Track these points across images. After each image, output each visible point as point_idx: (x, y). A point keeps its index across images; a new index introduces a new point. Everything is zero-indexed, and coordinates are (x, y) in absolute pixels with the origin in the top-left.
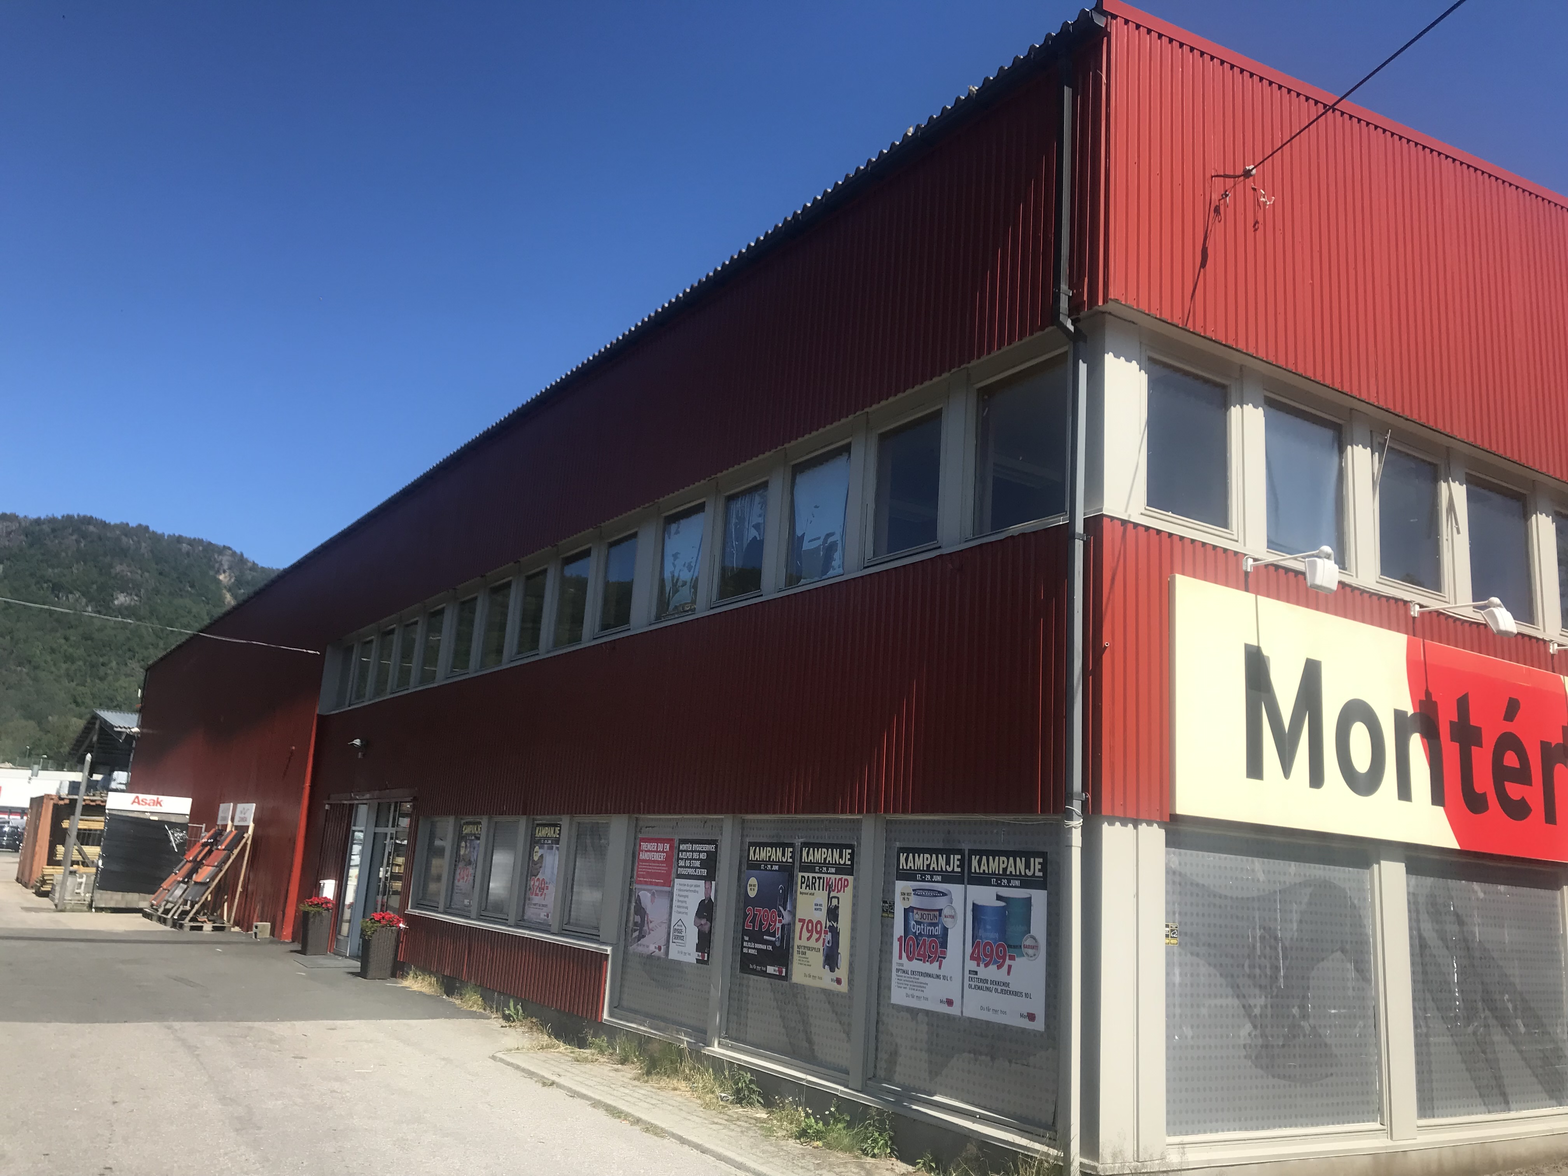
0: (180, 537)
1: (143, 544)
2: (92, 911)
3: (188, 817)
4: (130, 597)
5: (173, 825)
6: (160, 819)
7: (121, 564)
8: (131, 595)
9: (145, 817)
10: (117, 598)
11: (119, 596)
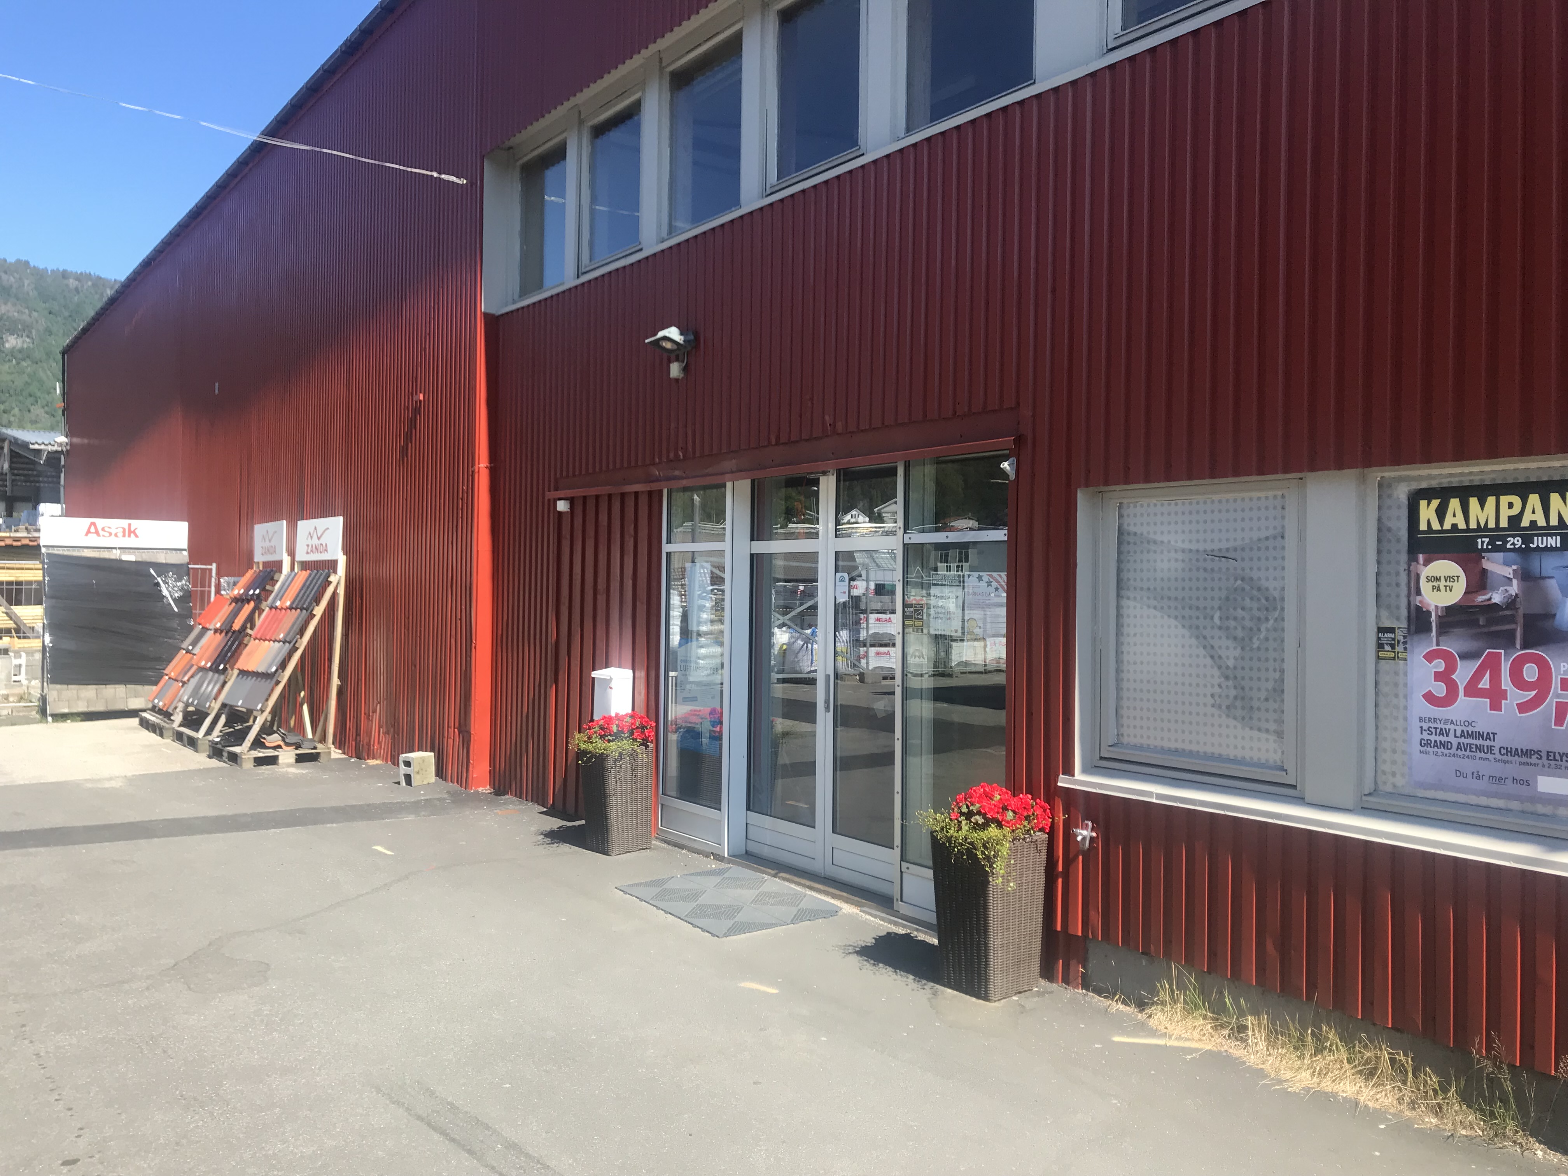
0: (65, 271)
1: (26, 282)
2: (47, 722)
3: (185, 553)
4: (21, 340)
5: (163, 568)
6: (140, 559)
7: (5, 304)
8: (22, 336)
9: (113, 557)
10: (7, 341)
11: (9, 338)
